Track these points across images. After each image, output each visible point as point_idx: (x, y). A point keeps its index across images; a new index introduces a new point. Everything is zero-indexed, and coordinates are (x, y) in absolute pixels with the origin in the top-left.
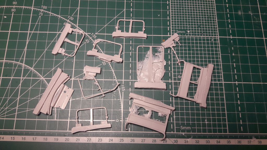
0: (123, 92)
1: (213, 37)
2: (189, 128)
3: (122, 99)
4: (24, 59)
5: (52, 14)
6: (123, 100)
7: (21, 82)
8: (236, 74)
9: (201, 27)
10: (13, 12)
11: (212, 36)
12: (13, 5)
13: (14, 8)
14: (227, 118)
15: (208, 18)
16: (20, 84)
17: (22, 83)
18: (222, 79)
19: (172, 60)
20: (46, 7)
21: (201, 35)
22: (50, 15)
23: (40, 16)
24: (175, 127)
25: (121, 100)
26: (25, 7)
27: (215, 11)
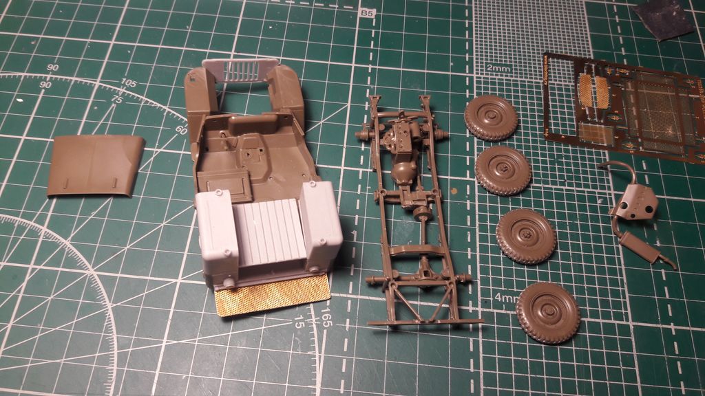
0: (325, 331)
1: (596, 191)
3: (320, 352)
4: (50, 214)
5: (147, 102)
6: (323, 355)
7: (27, 278)
8: (669, 301)
9: (561, 163)
10: (43, 90)
11: (593, 188)
12: (48, 73)
13: (48, 79)
16: (24, 284)
17: (29, 281)
18: (626, 314)
19: (478, 246)
20: (133, 84)
21: (563, 184)
22: (142, 104)
23: (113, 105)
25: (317, 354)
26: (77, 79)
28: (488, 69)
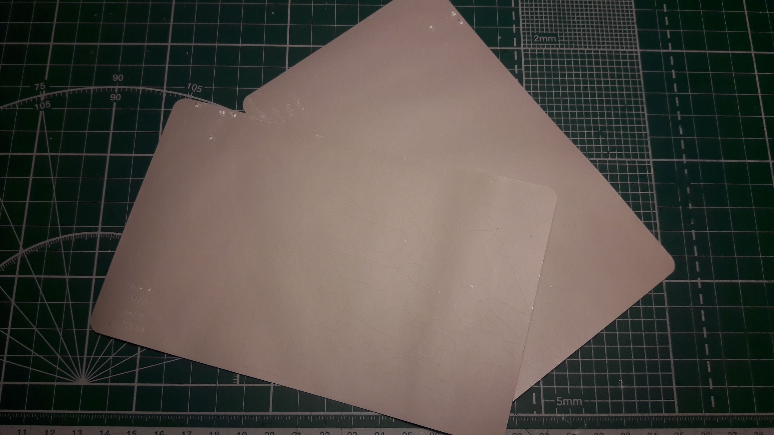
1: (636, 160)
2: (578, 401)
8: (696, 259)
9: (604, 135)
10: (115, 104)
11: (633, 158)
12: (114, 84)
13: (116, 91)
14: (673, 375)
15: (623, 109)
20: (200, 88)
21: (606, 156)
24: (543, 401)
26: (144, 88)
27: (641, 90)
28: (535, 41)
